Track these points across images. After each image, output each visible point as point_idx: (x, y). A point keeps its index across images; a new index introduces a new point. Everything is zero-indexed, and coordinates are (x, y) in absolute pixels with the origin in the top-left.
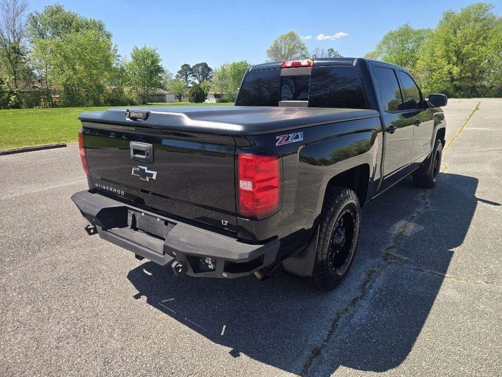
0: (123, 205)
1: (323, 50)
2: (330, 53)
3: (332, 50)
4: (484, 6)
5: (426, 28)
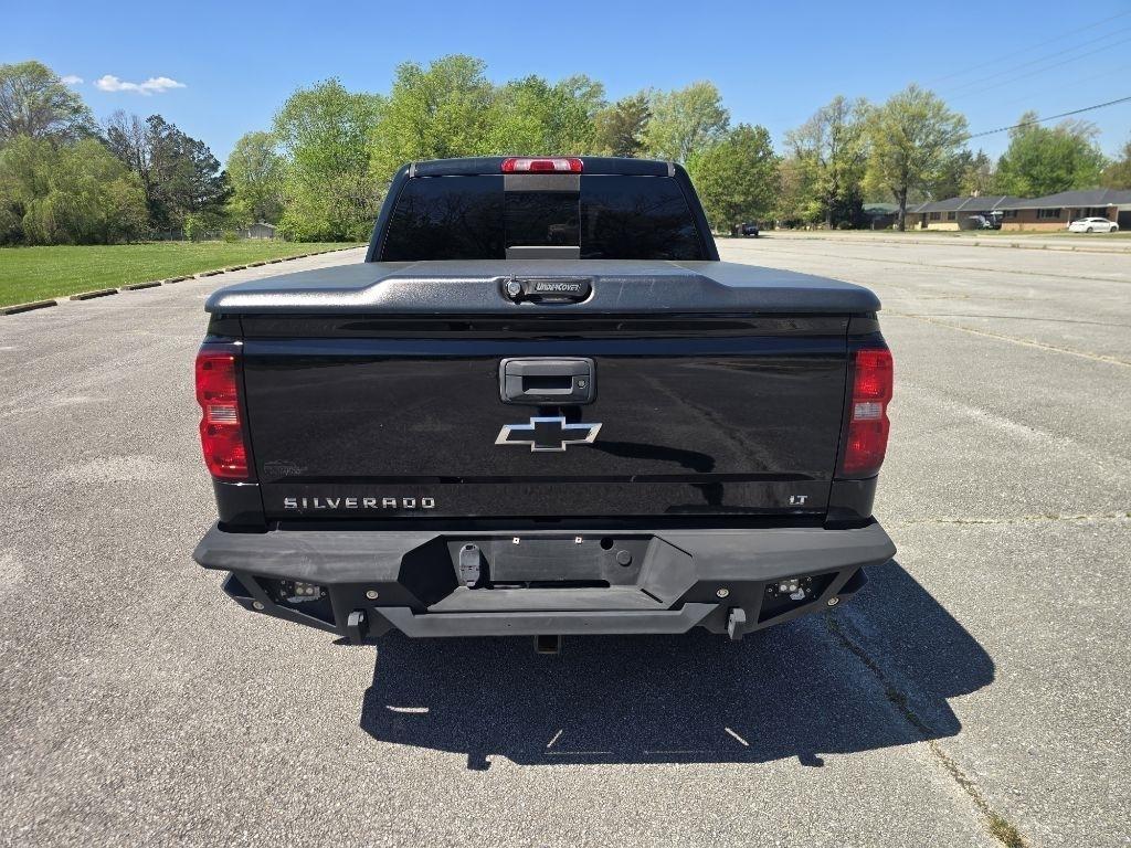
0: (436, 534)
1: (134, 117)
2: (155, 127)
3: (160, 120)
4: (470, 63)
5: (373, 94)
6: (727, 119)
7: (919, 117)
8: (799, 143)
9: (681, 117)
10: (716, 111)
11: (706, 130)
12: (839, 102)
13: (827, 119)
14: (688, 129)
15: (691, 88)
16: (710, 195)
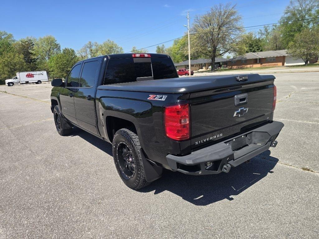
6: (60, 46)
7: (111, 48)
8: (81, 54)
9: (44, 45)
10: (56, 44)
11: (53, 49)
12: (90, 43)
13: (88, 47)
14: (48, 49)
15: (46, 37)
16: (60, 68)
